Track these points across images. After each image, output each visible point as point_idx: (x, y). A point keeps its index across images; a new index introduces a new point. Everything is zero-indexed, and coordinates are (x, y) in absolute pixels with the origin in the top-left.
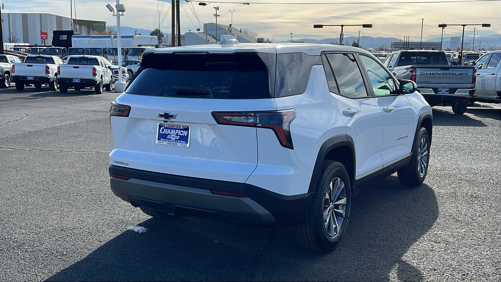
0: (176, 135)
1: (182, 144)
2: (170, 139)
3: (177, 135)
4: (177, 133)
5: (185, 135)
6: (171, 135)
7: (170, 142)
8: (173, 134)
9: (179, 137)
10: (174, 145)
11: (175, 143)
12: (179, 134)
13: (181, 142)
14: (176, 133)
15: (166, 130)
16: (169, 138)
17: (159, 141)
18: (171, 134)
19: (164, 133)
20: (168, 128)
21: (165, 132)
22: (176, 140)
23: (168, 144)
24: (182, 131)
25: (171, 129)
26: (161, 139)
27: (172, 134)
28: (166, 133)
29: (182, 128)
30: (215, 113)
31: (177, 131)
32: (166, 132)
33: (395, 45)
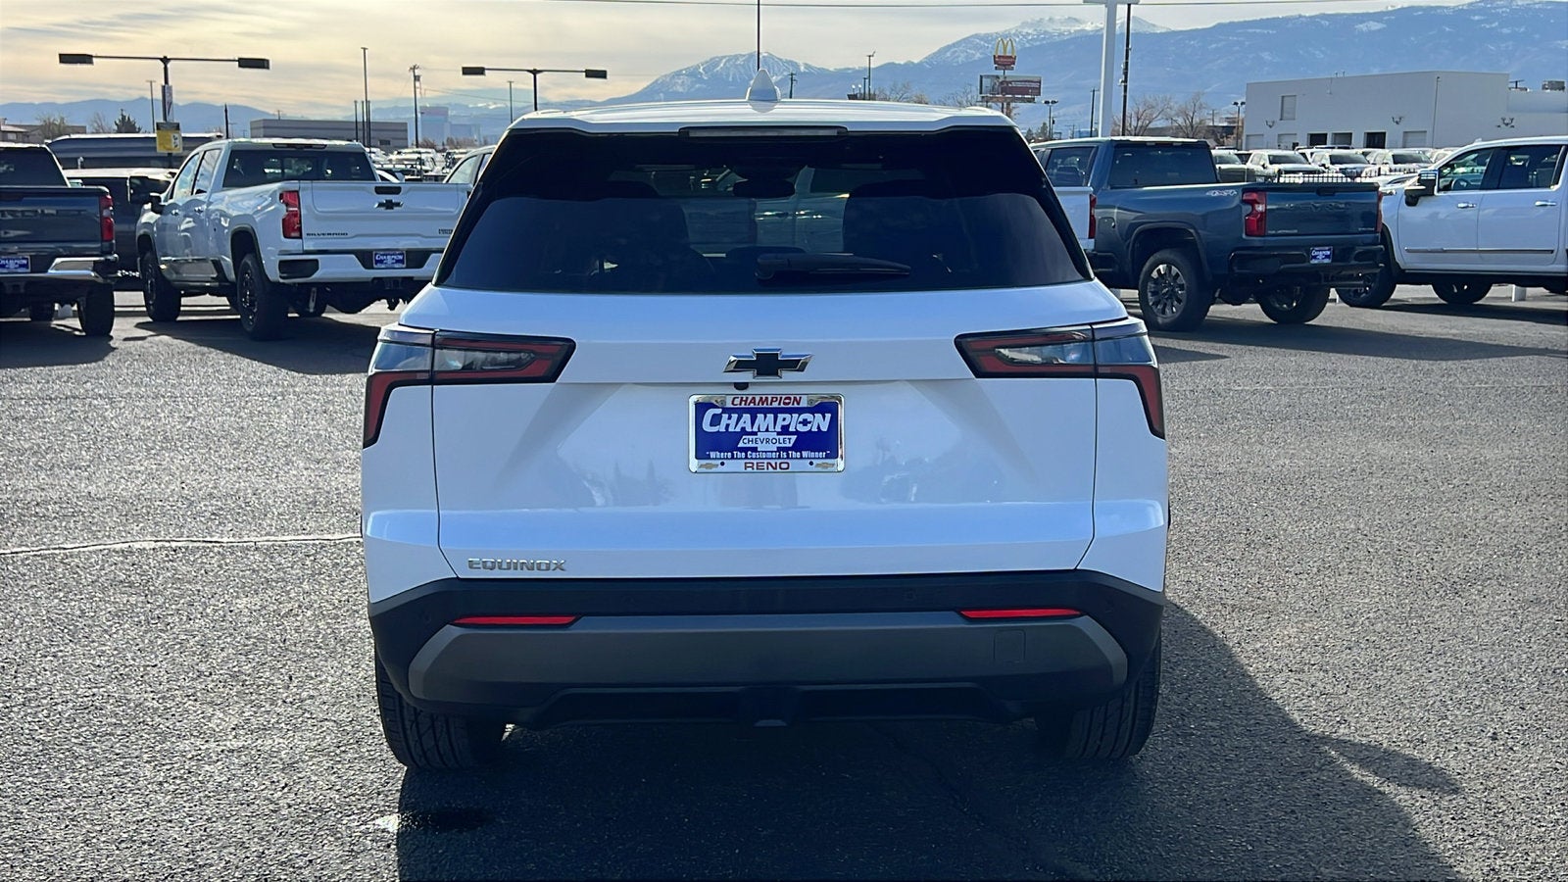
0: (779, 434)
1: (811, 463)
2: (755, 450)
3: (785, 430)
4: (786, 423)
5: (819, 427)
6: (755, 434)
7: (755, 462)
8: (767, 430)
9: (794, 438)
10: (778, 469)
11: (779, 461)
12: (792, 429)
13: (805, 454)
14: (780, 423)
15: (730, 418)
16: (750, 445)
17: (704, 462)
18: (755, 429)
19: (723, 430)
20: (740, 412)
21: (728, 426)
22: (779, 449)
23: (750, 469)
24: (808, 416)
25: (754, 413)
26: (713, 454)
27: (763, 429)
28: (730, 430)
29: (804, 404)
30: (969, 340)
31: (783, 419)
32: (730, 423)
33: (264, 127)
